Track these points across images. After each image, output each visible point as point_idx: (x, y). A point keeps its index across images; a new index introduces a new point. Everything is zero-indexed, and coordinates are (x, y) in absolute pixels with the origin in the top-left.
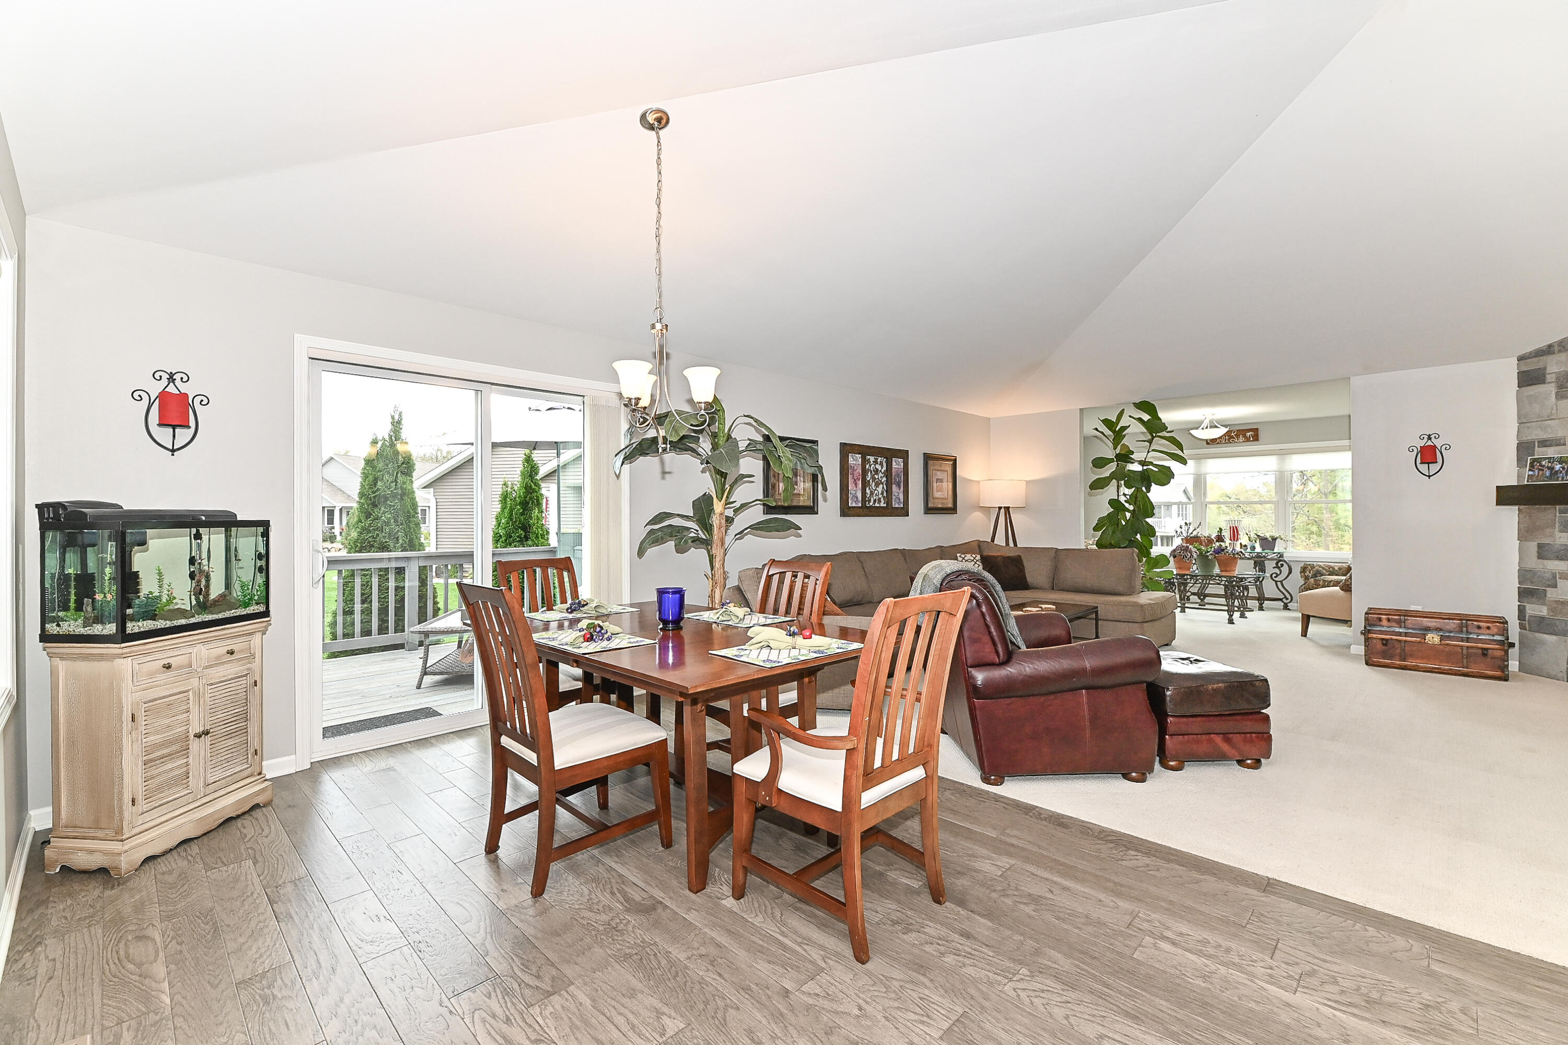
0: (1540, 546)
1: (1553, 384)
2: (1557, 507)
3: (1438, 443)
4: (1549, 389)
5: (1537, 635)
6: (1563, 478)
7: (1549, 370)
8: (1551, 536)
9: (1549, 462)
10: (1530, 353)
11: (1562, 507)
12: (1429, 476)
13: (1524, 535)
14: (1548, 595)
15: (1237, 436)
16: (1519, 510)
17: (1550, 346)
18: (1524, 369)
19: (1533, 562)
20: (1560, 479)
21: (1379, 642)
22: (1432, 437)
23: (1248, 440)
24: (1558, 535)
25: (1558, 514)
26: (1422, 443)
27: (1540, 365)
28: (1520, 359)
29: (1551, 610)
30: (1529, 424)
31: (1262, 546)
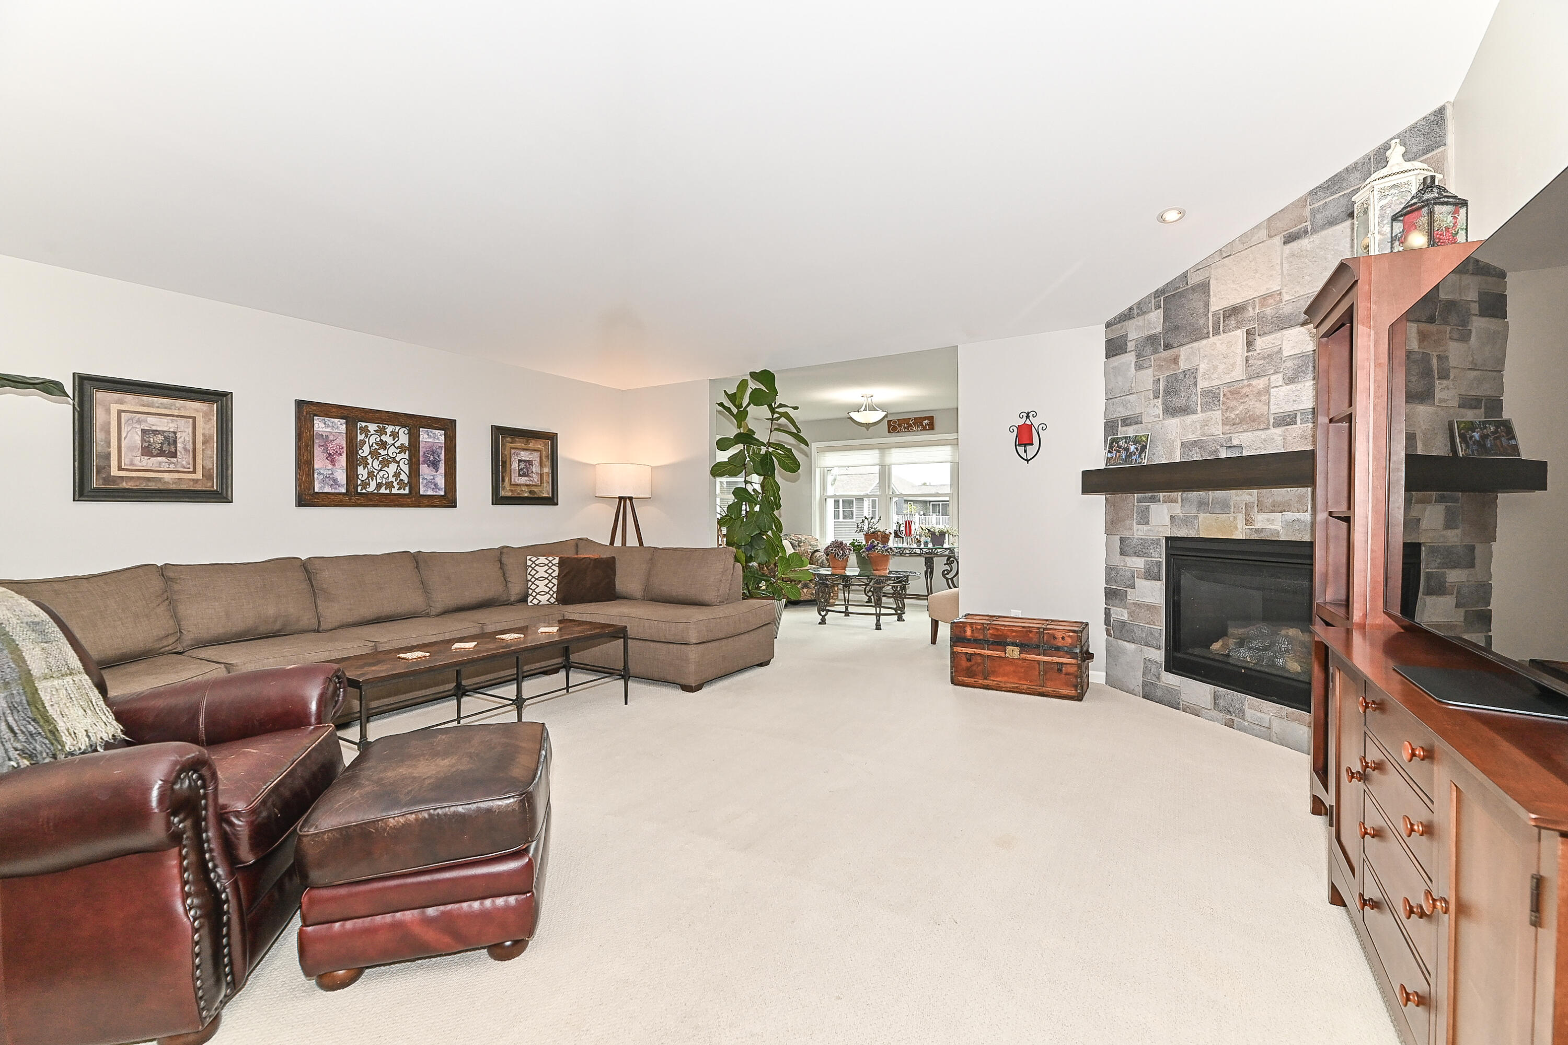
0: (1122, 540)
1: (1133, 353)
2: (1135, 495)
3: (1036, 422)
4: (1129, 358)
5: (1120, 641)
6: (1136, 460)
7: (1130, 337)
8: (1131, 529)
9: (1126, 442)
10: (1115, 318)
11: (1140, 495)
12: (1028, 461)
13: (1111, 526)
14: (1129, 597)
15: (915, 424)
16: (1106, 499)
17: (1130, 309)
18: (1110, 337)
19: (1117, 560)
20: (1134, 462)
21: (964, 658)
22: (1031, 415)
23: (924, 429)
24: (1135, 527)
25: (1136, 504)
26: (1021, 422)
27: (1122, 332)
28: (1108, 325)
29: (1130, 614)
30: (1114, 400)
31: (932, 541)
